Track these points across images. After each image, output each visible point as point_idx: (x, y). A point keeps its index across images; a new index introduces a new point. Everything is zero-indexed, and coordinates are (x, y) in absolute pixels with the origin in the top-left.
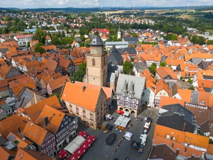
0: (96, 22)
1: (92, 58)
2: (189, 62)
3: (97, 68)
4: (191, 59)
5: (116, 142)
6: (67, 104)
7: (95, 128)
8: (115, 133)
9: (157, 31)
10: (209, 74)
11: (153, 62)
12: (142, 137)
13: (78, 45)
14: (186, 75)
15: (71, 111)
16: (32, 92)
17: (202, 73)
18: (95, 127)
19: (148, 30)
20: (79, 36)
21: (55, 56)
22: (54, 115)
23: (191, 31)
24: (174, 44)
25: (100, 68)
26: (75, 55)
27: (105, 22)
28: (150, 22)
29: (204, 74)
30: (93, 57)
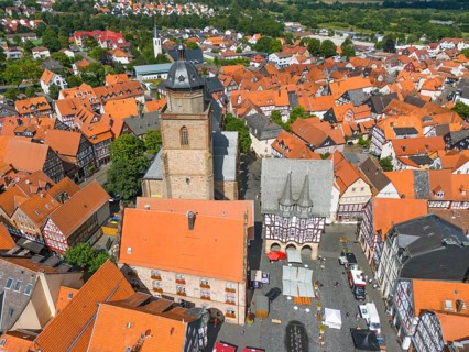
0: (75, 14)
1: (178, 124)
2: (341, 99)
3: (196, 152)
4: (346, 93)
5: (310, 345)
6: (144, 274)
7: (242, 322)
8: (296, 318)
9: (228, 33)
10: (404, 125)
11: (273, 108)
12: (365, 312)
13: (61, 80)
14: (353, 131)
15: (155, 290)
16: (28, 271)
17: (392, 124)
18: (240, 319)
19: (206, 29)
20: (47, 53)
21: (20, 122)
22: (148, 333)
23: (293, 30)
24: (283, 60)
25: (206, 151)
26: (74, 112)
27: (97, 12)
28: (203, 10)
29: (395, 125)
30: (183, 123)
